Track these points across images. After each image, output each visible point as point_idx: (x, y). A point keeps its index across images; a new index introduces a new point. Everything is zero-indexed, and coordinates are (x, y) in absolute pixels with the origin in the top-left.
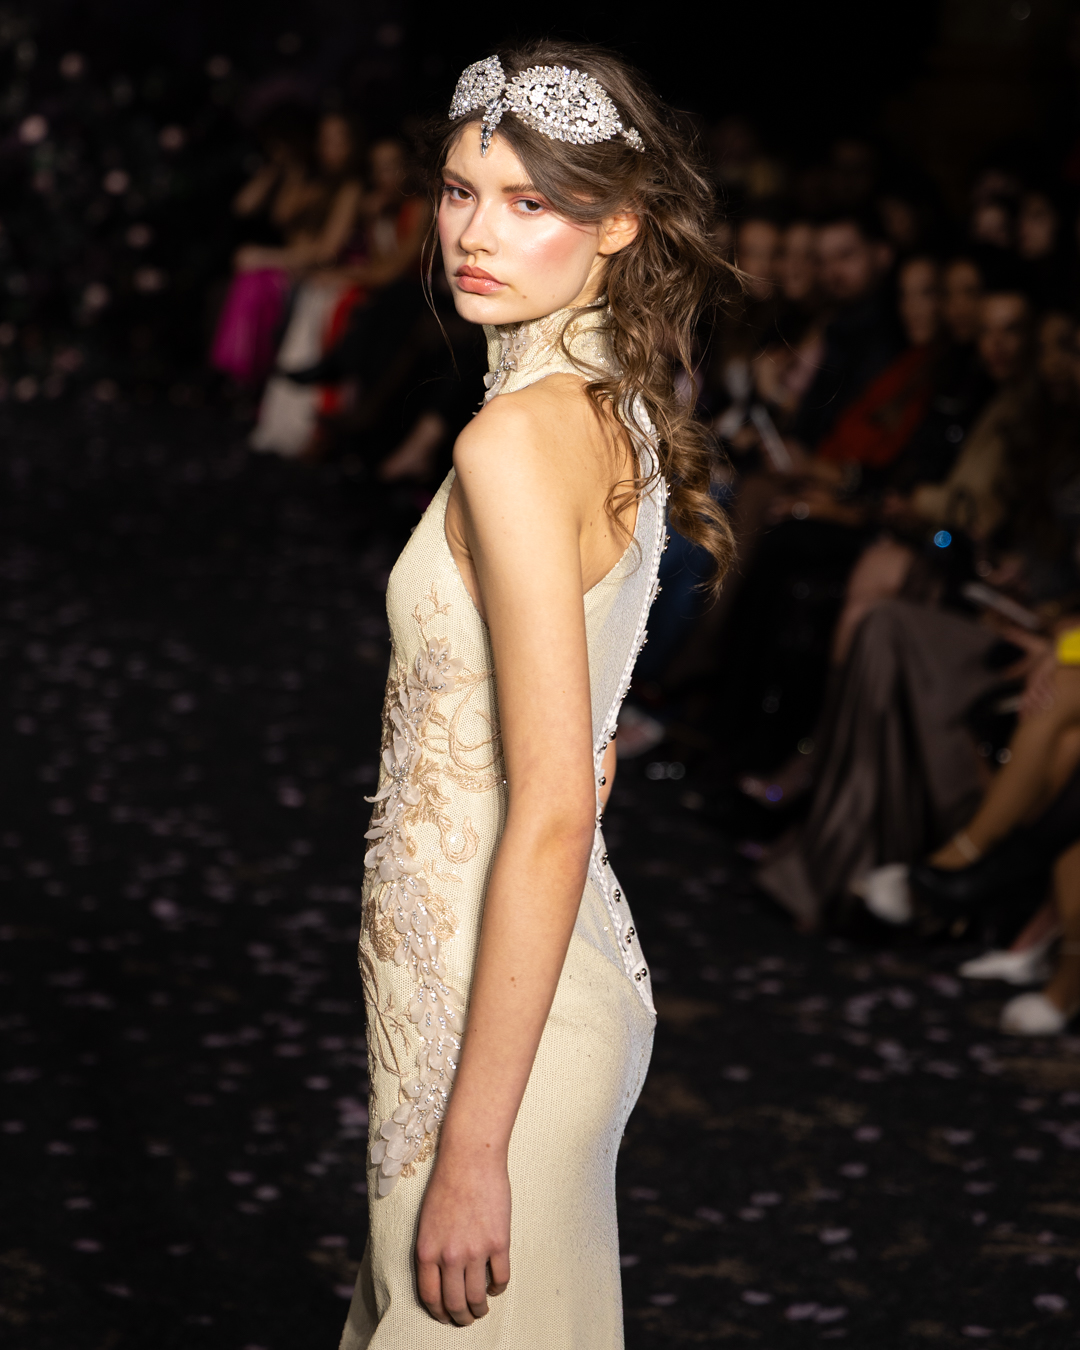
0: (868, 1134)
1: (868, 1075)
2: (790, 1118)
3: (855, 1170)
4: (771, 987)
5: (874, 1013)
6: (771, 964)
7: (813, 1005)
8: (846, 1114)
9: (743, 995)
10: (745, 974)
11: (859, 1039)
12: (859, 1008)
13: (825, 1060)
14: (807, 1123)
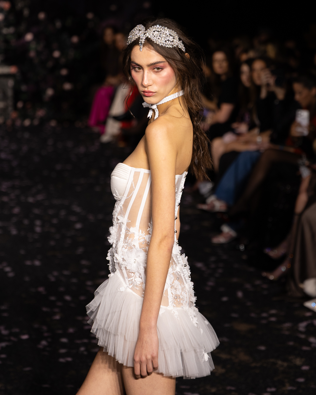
0: (305, 368)
1: (305, 348)
2: (280, 362)
3: (301, 380)
4: (273, 319)
5: (307, 327)
6: (273, 312)
7: (287, 325)
8: (298, 361)
9: (264, 322)
10: (264, 315)
11: (303, 336)
12: (302, 326)
13: (291, 343)
14: (285, 364)
